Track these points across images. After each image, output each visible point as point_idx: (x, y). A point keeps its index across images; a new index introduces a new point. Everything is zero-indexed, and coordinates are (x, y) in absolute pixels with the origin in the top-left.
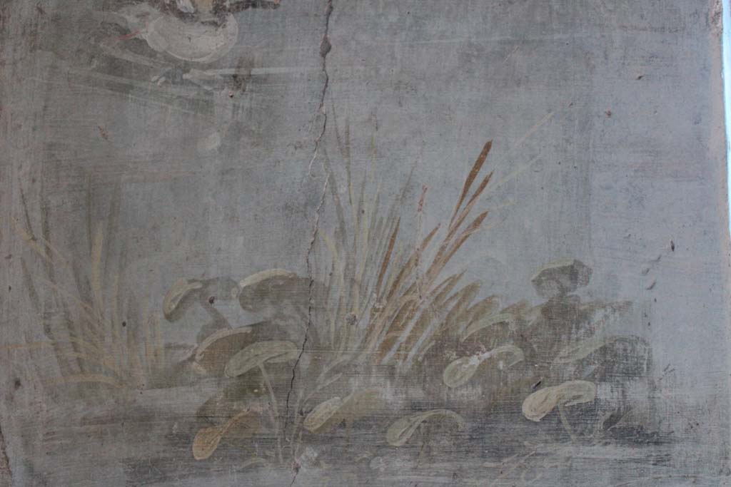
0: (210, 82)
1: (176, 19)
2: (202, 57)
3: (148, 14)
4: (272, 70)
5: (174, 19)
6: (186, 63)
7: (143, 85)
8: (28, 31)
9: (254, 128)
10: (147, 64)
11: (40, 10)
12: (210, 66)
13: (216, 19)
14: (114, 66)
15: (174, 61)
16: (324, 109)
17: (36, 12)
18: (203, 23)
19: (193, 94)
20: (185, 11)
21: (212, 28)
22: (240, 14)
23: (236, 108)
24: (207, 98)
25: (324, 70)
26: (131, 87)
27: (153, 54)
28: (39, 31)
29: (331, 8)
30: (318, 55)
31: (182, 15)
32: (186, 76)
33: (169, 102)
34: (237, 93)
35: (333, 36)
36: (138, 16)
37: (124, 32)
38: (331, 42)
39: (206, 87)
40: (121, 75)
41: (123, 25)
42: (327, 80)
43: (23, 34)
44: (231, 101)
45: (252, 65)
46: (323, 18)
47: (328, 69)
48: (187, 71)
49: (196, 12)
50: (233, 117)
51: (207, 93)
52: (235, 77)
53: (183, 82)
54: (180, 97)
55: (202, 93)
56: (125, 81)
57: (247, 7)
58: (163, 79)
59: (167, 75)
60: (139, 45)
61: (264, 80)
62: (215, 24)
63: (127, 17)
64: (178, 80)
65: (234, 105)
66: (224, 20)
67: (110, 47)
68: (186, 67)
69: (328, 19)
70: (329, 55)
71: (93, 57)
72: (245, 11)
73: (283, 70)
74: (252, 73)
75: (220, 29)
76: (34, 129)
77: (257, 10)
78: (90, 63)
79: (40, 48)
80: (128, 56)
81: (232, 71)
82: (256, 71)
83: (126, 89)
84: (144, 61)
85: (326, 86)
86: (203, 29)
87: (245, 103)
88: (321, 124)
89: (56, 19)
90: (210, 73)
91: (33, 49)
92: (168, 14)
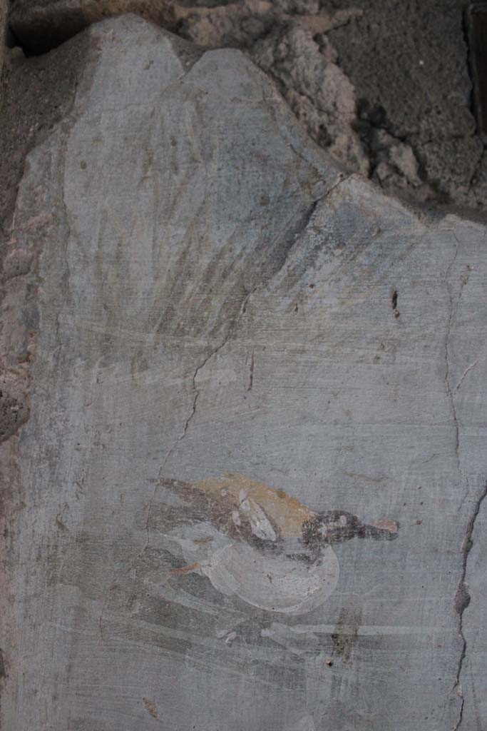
0: (299, 643)
1: (251, 549)
2: (288, 606)
3: (211, 539)
4: (387, 630)
5: (249, 549)
6: (265, 614)
7: (205, 642)
8: (44, 555)
9: (361, 712)
10: (211, 612)
11: (61, 526)
12: (300, 620)
13: (307, 552)
14: (164, 613)
15: (248, 609)
16: (460, 689)
17: (55, 528)
18: (289, 556)
19: (275, 659)
20: (263, 538)
21: (302, 565)
22: (341, 546)
23: (336, 682)
24: (294, 665)
25: (460, 632)
26: (188, 644)
27: (218, 598)
28: (60, 555)
29: (470, 543)
30: (452, 611)
31: (259, 543)
32: (266, 633)
33: (242, 667)
34: (338, 661)
35: (473, 584)
36: (196, 541)
37: (178, 564)
38: (470, 592)
39: (295, 651)
40: (175, 627)
41: (175, 553)
42: (465, 647)
43: (38, 559)
44: (329, 672)
45: (358, 620)
46: (459, 556)
47: (466, 631)
48: (266, 626)
49: (280, 539)
50: (333, 695)
51: (296, 658)
52: (335, 636)
53: (261, 641)
54: (256, 662)
55: (288, 658)
56: (179, 634)
57: (352, 536)
58: (233, 635)
59: (239, 630)
60: (200, 584)
61: (377, 643)
62: (306, 558)
63: (182, 542)
64: (254, 637)
65: (334, 678)
66: (319, 554)
67: (159, 585)
68: (266, 620)
69: (465, 557)
70: (466, 611)
71: (134, 597)
72: (348, 542)
73: (402, 630)
74: (359, 633)
75: (314, 567)
76: (55, 698)
77: (366, 540)
78: (130, 608)
79: (61, 581)
80: (184, 599)
81: (331, 629)
82: (364, 630)
83: (181, 646)
84: (207, 608)
85: (463, 656)
86: (290, 565)
87: (349, 675)
88: (457, 710)
89: (82, 539)
90: (299, 630)
91: (52, 581)
92: (239, 540)
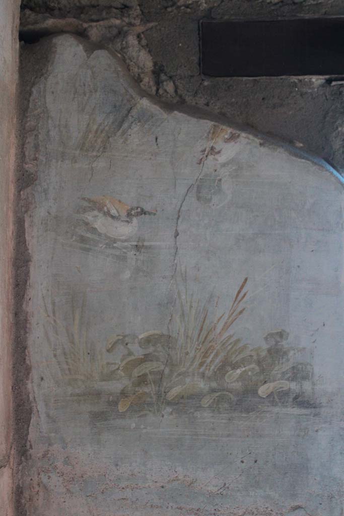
0: (126, 248)
1: (111, 219)
2: (121, 236)
3: (98, 216)
4: (153, 243)
5: (110, 219)
6: (115, 239)
7: (96, 248)
8: (44, 222)
9: (145, 269)
10: (98, 239)
11: (49, 213)
12: (126, 241)
13: (128, 219)
14: (83, 240)
15: (109, 238)
16: (176, 261)
17: (47, 214)
18: (122, 221)
19: (118, 253)
20: (114, 215)
21: (126, 224)
22: (138, 218)
23: (137, 260)
24: (124, 255)
25: (176, 244)
26: (91, 249)
27: (100, 235)
28: (48, 222)
29: (179, 216)
30: (173, 237)
31: (113, 217)
32: (115, 245)
33: (108, 256)
34: (138, 254)
35: (180, 229)
36: (93, 217)
37: (87, 224)
38: (179, 231)
39: (124, 250)
40: (86, 244)
41: (86, 221)
42: (177, 248)
43: (42, 223)
44: (135, 257)
45: (144, 240)
46: (175, 220)
47: (177, 243)
48: (115, 243)
49: (119, 215)
50: (136, 264)
51: (124, 253)
52: (137, 246)
53: (114, 248)
54: (112, 254)
55: (122, 253)
56: (88, 246)
57: (142, 214)
58: (104, 246)
59: (107, 244)
60: (94, 230)
61: (150, 247)
62: (127, 221)
63: (88, 217)
64: (111, 246)
65: (136, 259)
66: (132, 220)
67: (81, 231)
68: (115, 241)
69: (177, 221)
70: (178, 237)
71: (73, 235)
72: (140, 216)
73: (158, 243)
74: (145, 244)
75: (130, 224)
76: (47, 267)
77: (146, 216)
78: (72, 238)
79: (49, 230)
80: (89, 235)
81: (135, 243)
82: (146, 244)
83: (88, 250)
84: (96, 237)
85: (177, 251)
86: (122, 224)
87: (141, 258)
88: (174, 268)
89: (56, 217)
90: (126, 244)
91: (46, 231)
92: (106, 216)
